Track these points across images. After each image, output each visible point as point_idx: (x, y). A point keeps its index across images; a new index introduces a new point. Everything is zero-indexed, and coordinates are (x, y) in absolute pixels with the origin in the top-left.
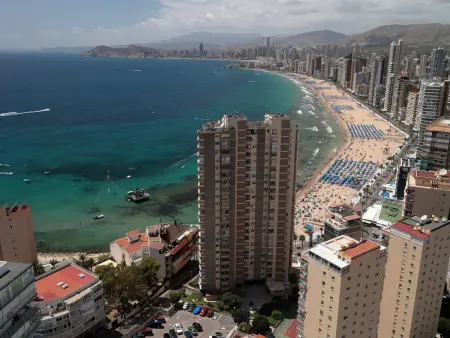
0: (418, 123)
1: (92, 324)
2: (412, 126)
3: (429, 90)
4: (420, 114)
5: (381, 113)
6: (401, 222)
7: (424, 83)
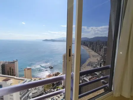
0: (103, 54)
1: (41, 92)
2: (102, 55)
3: (105, 48)
4: (103, 53)
5: (96, 52)
6: (101, 73)
7: (104, 47)
